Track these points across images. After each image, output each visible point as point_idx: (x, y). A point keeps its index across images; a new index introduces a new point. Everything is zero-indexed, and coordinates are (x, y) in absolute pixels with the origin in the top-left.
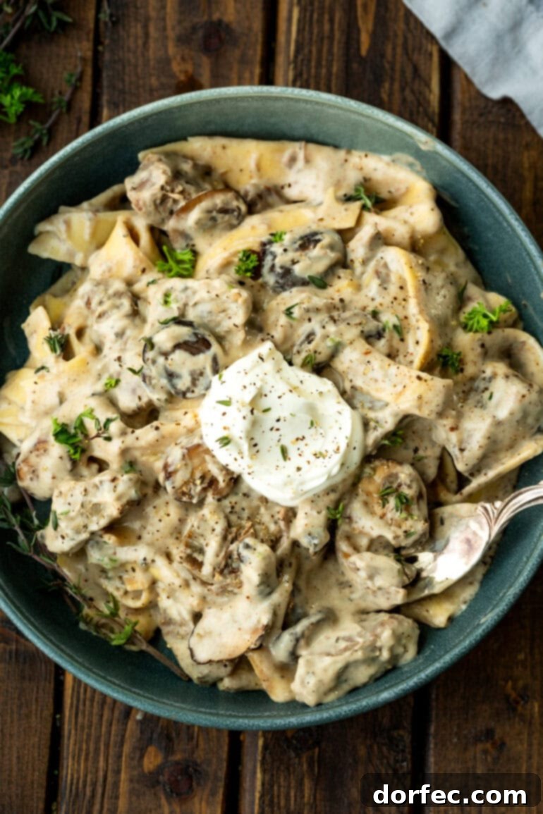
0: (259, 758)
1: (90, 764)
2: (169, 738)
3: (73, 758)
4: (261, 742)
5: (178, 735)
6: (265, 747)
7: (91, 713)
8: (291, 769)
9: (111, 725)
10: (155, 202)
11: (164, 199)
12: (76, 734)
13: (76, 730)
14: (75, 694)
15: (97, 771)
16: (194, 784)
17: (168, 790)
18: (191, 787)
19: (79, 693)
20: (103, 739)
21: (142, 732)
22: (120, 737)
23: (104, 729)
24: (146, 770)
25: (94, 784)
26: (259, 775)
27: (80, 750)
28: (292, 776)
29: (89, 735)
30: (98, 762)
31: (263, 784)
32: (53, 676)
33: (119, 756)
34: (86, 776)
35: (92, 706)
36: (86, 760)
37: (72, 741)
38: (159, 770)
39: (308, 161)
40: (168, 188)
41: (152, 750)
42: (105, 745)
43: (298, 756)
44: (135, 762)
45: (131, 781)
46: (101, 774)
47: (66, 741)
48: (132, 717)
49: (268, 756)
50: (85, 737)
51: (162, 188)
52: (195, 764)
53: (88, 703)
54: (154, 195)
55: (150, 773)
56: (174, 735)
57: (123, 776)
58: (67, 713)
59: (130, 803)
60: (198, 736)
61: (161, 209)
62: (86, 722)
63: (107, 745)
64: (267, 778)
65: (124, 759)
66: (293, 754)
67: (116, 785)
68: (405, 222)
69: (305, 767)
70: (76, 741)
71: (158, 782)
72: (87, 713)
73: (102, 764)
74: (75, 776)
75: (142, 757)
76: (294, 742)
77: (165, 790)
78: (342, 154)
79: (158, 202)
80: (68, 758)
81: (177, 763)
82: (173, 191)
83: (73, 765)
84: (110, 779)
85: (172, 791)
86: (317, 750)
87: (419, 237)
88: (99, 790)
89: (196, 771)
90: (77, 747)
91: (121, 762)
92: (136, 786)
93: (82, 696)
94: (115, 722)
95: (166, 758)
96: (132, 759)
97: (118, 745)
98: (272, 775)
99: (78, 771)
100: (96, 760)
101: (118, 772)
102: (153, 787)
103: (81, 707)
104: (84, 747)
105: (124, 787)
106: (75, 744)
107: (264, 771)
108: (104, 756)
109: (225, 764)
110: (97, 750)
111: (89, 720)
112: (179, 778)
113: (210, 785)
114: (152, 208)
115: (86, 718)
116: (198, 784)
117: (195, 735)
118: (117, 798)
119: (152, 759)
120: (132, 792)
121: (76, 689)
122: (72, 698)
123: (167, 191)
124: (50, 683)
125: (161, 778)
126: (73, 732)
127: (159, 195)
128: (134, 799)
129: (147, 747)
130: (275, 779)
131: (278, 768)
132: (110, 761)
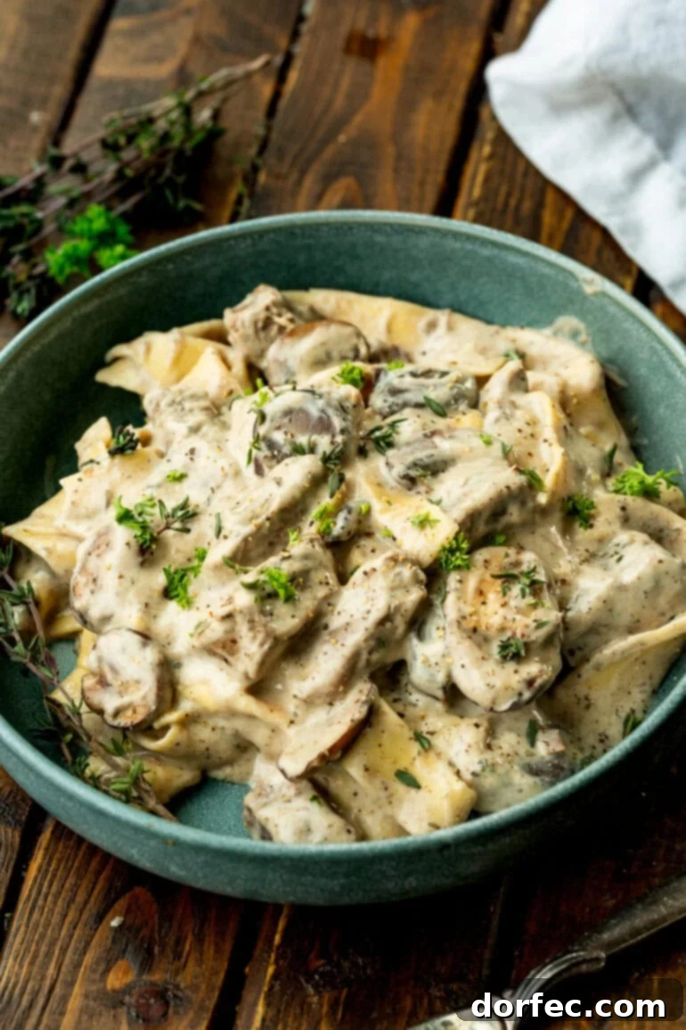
0: (265, 988)
1: (35, 969)
2: (150, 952)
3: (15, 960)
4: (271, 970)
5: (162, 951)
6: (275, 976)
7: (52, 911)
8: (305, 1007)
9: (75, 928)
10: (255, 323)
11: (268, 323)
12: (26, 932)
13: (27, 926)
14: (37, 885)
15: (43, 978)
16: (171, 1011)
17: (134, 1014)
18: (165, 1015)
19: (41, 886)
20: (59, 944)
21: (114, 941)
22: (83, 944)
23: (64, 932)
24: (109, 986)
25: (36, 994)
26: (260, 1009)
27: (27, 950)
28: (305, 1016)
29: (43, 936)
30: (47, 968)
31: (264, 1020)
32: (12, 863)
33: (77, 966)
34: (26, 982)
35: (55, 903)
36: (32, 963)
37: (18, 939)
38: (127, 990)
39: (450, 328)
40: (274, 310)
41: (121, 964)
42: (61, 949)
43: (318, 993)
44: (97, 976)
45: (86, 996)
46: (47, 983)
47: (10, 938)
48: (104, 923)
49: (277, 987)
50: (37, 937)
51: (268, 309)
52: (177, 987)
53: (50, 898)
54: (256, 314)
55: (114, 991)
56: (156, 950)
57: (77, 990)
58: (20, 906)
59: (79, 1022)
60: (188, 955)
61: (262, 335)
62: (42, 921)
63: (64, 951)
64: (270, 1014)
65: (82, 970)
66: (311, 990)
67: (65, 999)
68: (557, 375)
69: (325, 1009)
70: (23, 939)
71: (122, 1003)
72: (46, 910)
73: (51, 971)
74: (13, 980)
75: (107, 970)
76: (317, 977)
77: (129, 1013)
78: (493, 328)
79: (260, 325)
80: (8, 958)
81: (153, 984)
82: (280, 315)
83: (13, 966)
84: (58, 991)
85: (138, 1016)
86: (345, 992)
87: (571, 393)
88: (41, 1001)
89: (176, 996)
90: (24, 945)
91: (79, 972)
92: (91, 1003)
93: (44, 890)
94: (80, 925)
95: (140, 974)
96: (94, 971)
97: (78, 952)
98: (279, 1011)
99: (18, 975)
100: (45, 966)
101: (71, 984)
102: (114, 1007)
103: (40, 902)
104: (33, 947)
105: (75, 1003)
106: (22, 943)
107: (268, 1005)
108: (57, 962)
109: (216, 994)
110: (49, 955)
111: (46, 918)
112: (152, 1001)
113: (191, 1014)
114: (251, 331)
115: (45, 915)
116: (176, 1013)
117: (185, 955)
118: (62, 1014)
119: (120, 975)
120: (83, 1011)
121: (38, 881)
122: (31, 891)
123: (272, 314)
124: (7, 870)
125: (127, 999)
126: (23, 929)
127: (263, 315)
128: (85, 1017)
129: (117, 960)
130: (281, 1016)
131: (288, 1005)
132: (64, 969)
